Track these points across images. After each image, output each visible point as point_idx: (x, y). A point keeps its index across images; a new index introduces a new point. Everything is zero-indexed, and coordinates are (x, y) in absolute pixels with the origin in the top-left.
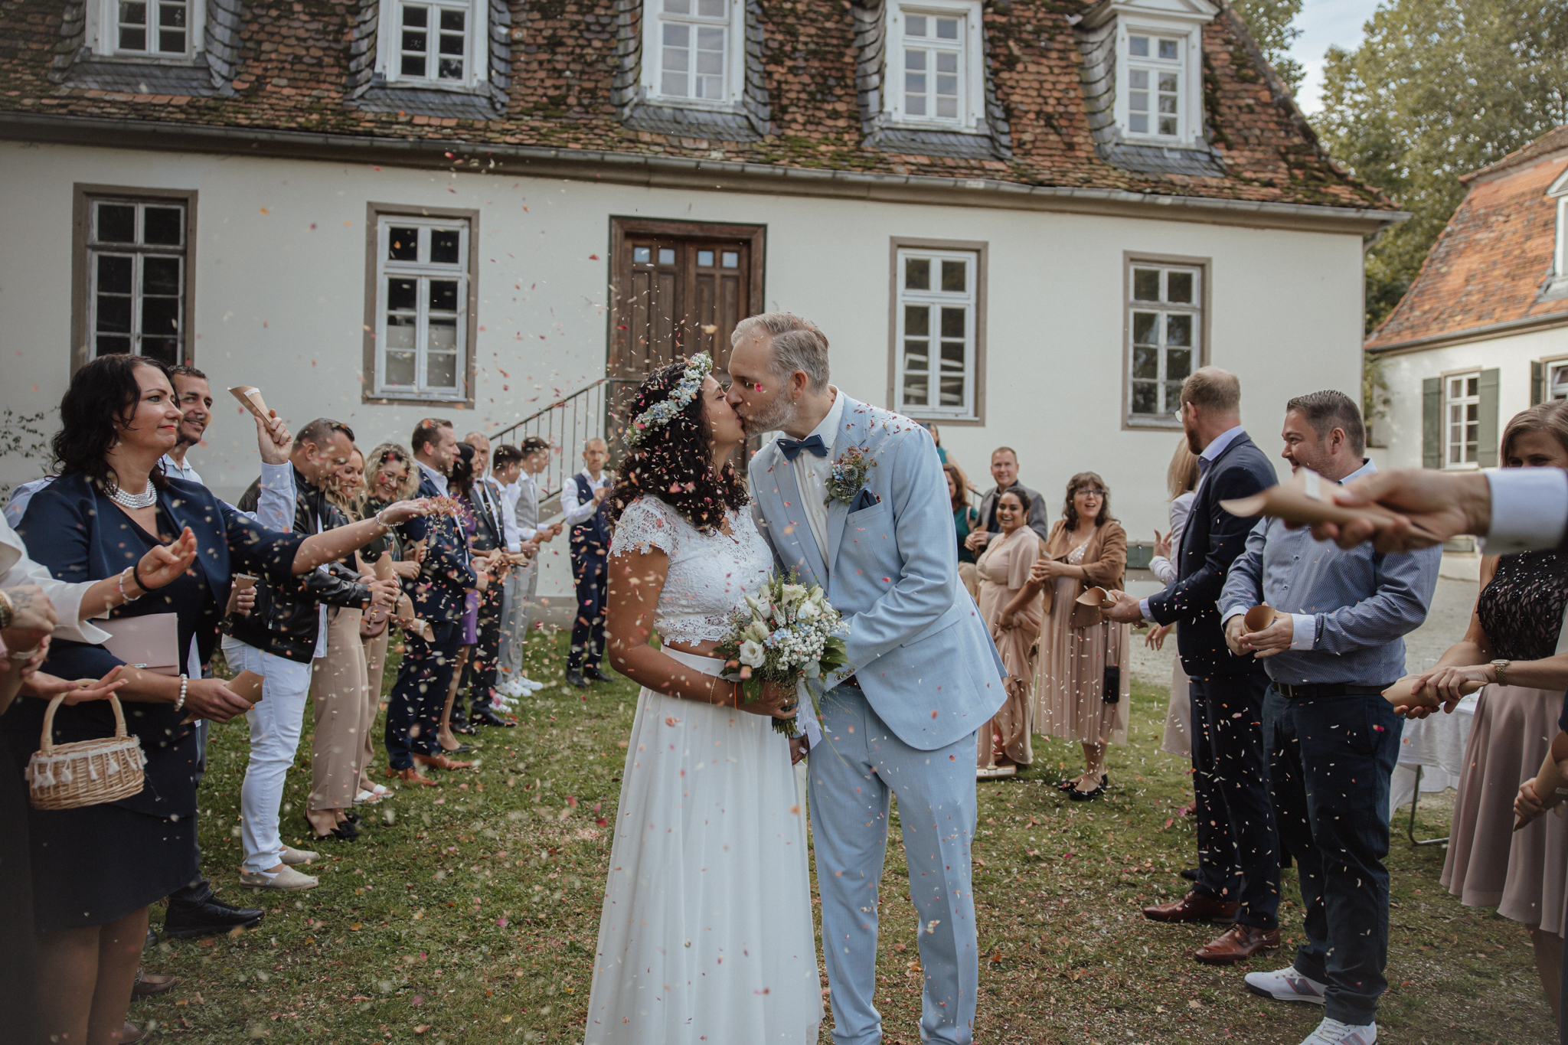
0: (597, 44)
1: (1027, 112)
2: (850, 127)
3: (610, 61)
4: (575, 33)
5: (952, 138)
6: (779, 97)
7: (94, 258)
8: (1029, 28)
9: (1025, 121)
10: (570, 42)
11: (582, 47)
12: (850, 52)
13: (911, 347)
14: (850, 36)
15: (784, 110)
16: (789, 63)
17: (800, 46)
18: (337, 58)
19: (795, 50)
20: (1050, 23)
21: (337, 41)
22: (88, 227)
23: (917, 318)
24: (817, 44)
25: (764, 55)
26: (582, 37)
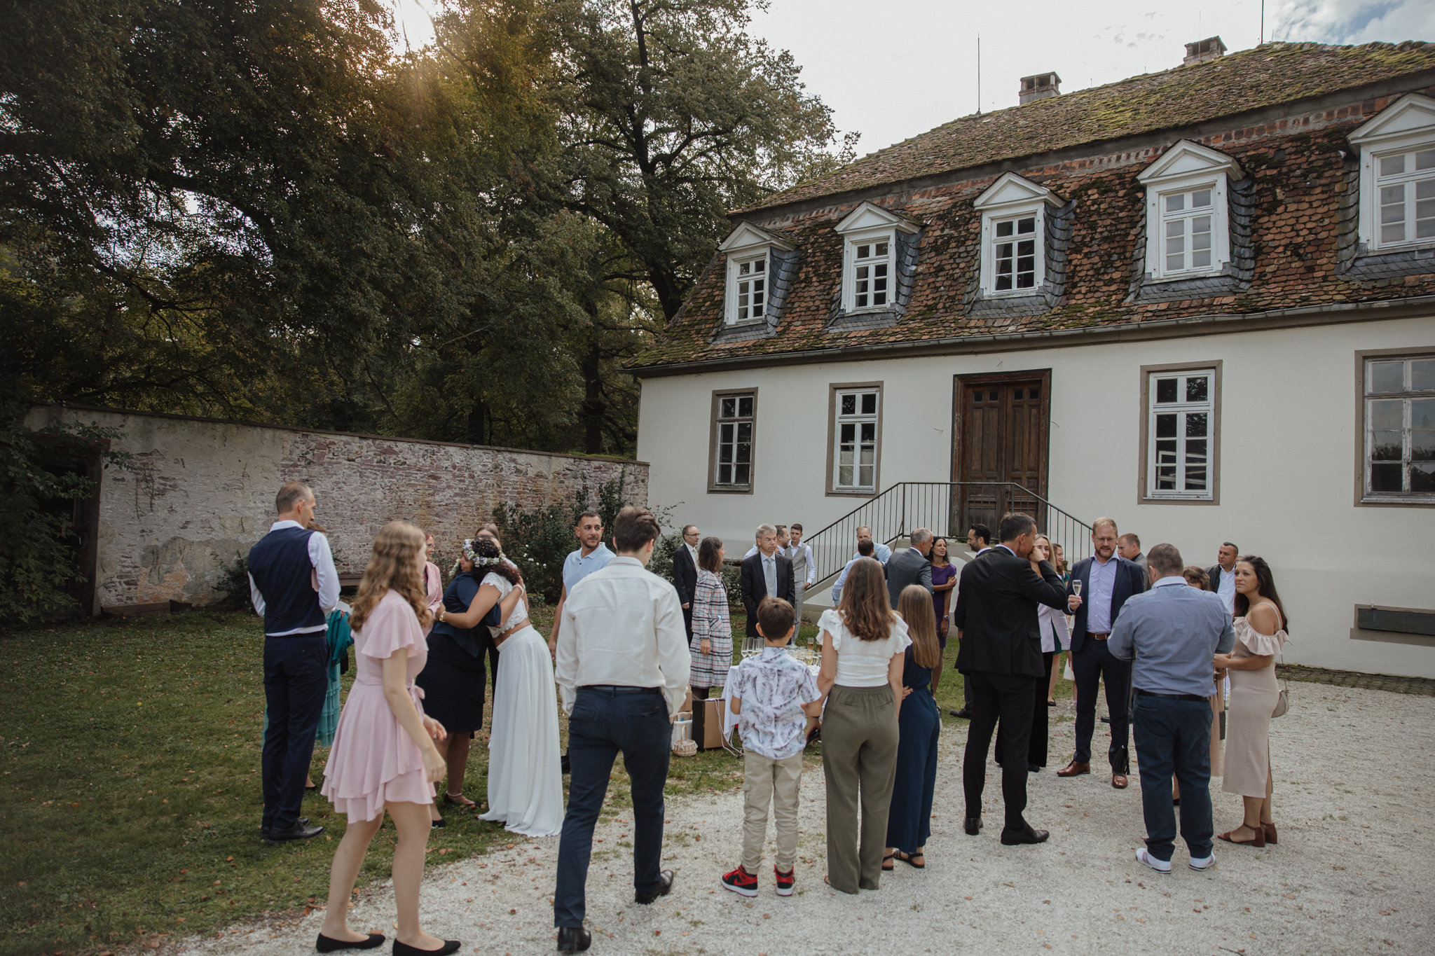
0: (962, 265)
1: (1276, 247)
2: (1118, 289)
3: (967, 275)
4: (952, 261)
5: (1199, 283)
6: (1073, 277)
7: (719, 426)
8: (1298, 172)
9: (1273, 255)
10: (948, 267)
11: (953, 269)
12: (1133, 232)
13: (1161, 446)
14: (1137, 219)
15: (1074, 286)
16: (1086, 250)
17: (1097, 236)
18: (826, 304)
19: (1093, 239)
20: (1320, 163)
21: (828, 294)
22: (717, 411)
23: (1166, 425)
24: (1109, 231)
25: (1069, 249)
26: (955, 262)
